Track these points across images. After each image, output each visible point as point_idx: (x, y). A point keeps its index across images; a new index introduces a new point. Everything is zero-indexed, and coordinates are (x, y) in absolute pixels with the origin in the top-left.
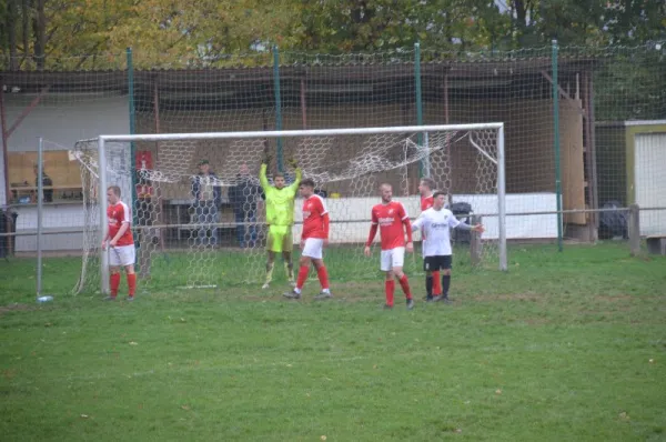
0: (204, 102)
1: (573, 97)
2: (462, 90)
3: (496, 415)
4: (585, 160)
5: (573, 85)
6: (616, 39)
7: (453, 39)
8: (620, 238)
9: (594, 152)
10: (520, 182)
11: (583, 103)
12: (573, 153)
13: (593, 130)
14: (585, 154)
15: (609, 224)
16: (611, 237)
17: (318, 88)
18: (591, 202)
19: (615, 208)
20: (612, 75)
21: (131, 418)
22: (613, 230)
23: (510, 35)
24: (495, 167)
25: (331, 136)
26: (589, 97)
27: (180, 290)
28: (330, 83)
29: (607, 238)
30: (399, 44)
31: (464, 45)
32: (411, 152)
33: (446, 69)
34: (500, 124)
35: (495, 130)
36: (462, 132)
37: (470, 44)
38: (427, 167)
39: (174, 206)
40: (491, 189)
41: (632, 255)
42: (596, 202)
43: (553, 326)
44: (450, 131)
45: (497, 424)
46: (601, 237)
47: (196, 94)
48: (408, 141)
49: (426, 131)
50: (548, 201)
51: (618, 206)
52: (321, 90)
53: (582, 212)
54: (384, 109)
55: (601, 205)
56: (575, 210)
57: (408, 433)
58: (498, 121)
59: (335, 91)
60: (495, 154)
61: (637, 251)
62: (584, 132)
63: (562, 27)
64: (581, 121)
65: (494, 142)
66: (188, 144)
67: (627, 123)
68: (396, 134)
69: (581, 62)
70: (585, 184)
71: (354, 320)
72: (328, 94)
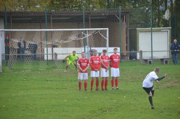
0: (26, 21)
1: (123, 21)
2: (95, 19)
3: (117, 107)
4: (126, 38)
5: (123, 18)
6: (133, 6)
7: (90, 5)
8: (135, 59)
9: (129, 36)
11: (126, 23)
12: (123, 37)
13: (128, 30)
14: (126, 37)
15: (132, 56)
16: (132, 59)
17: (57, 18)
18: (127, 50)
19: (134, 52)
20: (133, 16)
21: (17, 107)
23: (105, 5)
24: (106, 40)
25: (62, 31)
26: (127, 22)
27: (21, 72)
28: (60, 16)
29: (131, 59)
30: (76, 7)
31: (94, 7)
32: (84, 36)
33: (90, 13)
34: (107, 29)
35: (106, 30)
36: (97, 31)
37: (95, 7)
38: (88, 40)
39: (15, 49)
41: (140, 64)
42: (129, 50)
43: (125, 83)
44: (94, 30)
45: (118, 110)
46: (130, 59)
47: (24, 19)
48: (82, 32)
49: (87, 30)
51: (134, 51)
52: (58, 19)
53: (125, 53)
54: (72, 24)
55: (130, 51)
56: (123, 52)
57: (94, 112)
58: (107, 28)
59: (62, 19)
60: (106, 37)
61: (142, 63)
62: (126, 31)
63: (119, 3)
64: (125, 28)
65: (106, 34)
66: (21, 32)
67: (137, 29)
68: (80, 31)
69: (126, 12)
70: (126, 45)
71: (71, 81)
72: (60, 20)
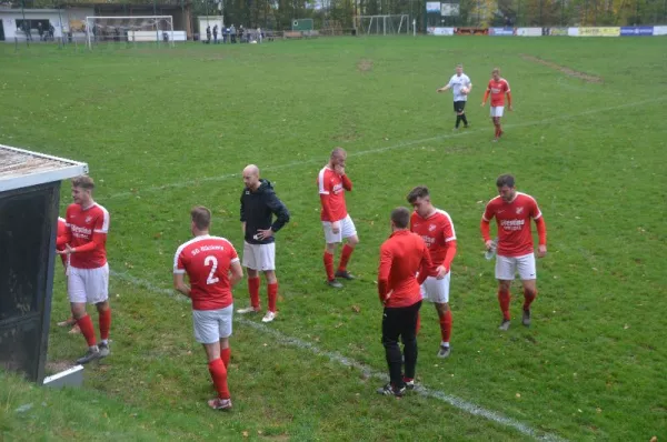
1: (187, 11)
4: (190, 25)
9: (192, 23)
10: (176, 28)
12: (188, 23)
13: (192, 18)
17: (134, 8)
18: (192, 33)
22: (196, 39)
24: (171, 25)
25: (137, 18)
26: (190, 11)
36: (164, 18)
40: (169, 29)
41: (199, 44)
46: (194, 40)
49: (156, 17)
50: (182, 33)
51: (197, 34)
56: (189, 35)
58: (171, 15)
64: (189, 16)
65: (170, 20)
67: (198, 17)
68: (150, 18)
70: (191, 29)
